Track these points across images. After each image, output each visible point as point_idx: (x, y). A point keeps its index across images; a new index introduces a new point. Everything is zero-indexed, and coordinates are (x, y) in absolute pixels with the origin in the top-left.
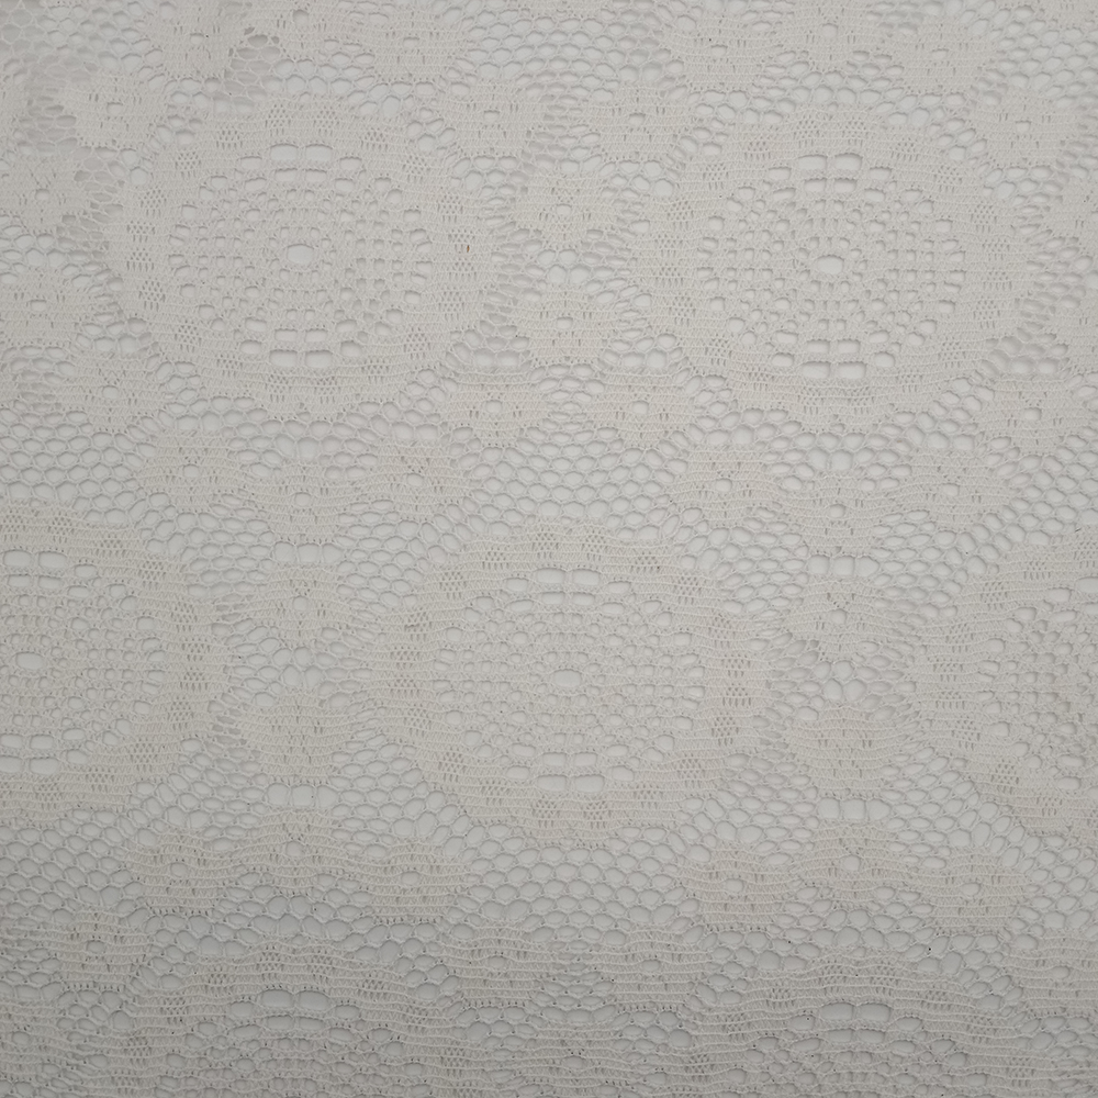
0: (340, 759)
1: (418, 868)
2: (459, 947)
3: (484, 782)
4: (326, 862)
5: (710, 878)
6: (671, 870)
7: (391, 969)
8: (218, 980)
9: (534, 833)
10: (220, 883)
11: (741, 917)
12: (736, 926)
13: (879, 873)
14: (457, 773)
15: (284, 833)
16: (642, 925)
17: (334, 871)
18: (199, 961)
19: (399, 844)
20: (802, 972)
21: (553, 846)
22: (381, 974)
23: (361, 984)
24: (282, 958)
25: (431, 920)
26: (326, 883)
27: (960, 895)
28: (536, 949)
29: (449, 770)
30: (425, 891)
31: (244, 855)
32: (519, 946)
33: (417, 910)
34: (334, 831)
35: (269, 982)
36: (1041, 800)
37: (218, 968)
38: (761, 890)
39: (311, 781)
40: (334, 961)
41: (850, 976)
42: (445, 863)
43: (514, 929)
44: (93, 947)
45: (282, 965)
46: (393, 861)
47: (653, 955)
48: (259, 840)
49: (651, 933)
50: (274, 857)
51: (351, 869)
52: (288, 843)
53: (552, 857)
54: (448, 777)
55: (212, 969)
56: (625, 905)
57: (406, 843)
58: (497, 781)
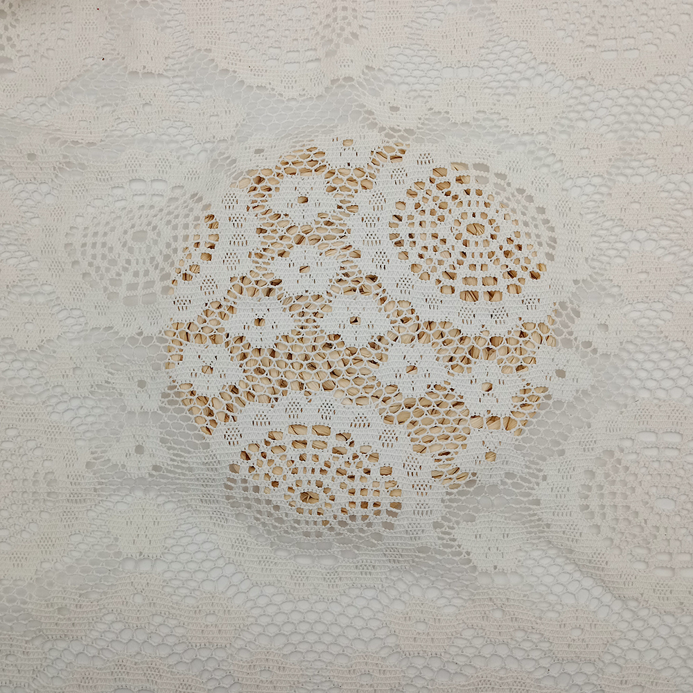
0: (170, 542)
1: (216, 612)
2: (241, 663)
3: (260, 557)
4: (158, 606)
5: (405, 620)
6: (380, 616)
7: (197, 676)
8: (87, 681)
9: (292, 591)
10: (91, 619)
11: (425, 647)
12: (421, 652)
13: (516, 620)
14: (244, 552)
15: (132, 588)
16: (360, 650)
17: (163, 612)
18: (75, 668)
19: (204, 595)
20: (464, 683)
21: (304, 599)
22: (190, 680)
23: (177, 686)
24: (128, 668)
25: (224, 645)
26: (158, 620)
27: (569, 635)
28: (291, 665)
29: (238, 549)
30: (220, 626)
31: (106, 601)
32: (280, 663)
33: (215, 639)
34: (164, 587)
35: (119, 684)
36: (623, 576)
37: (87, 674)
38: (438, 629)
39: (151, 555)
40: (161, 671)
41: (496, 687)
42: (234, 609)
43: (277, 651)
44: (11, 658)
45: (128, 673)
46: (200, 606)
47: (367, 670)
48: (116, 592)
49: (366, 656)
50: (125, 603)
51: (174, 611)
52: (134, 594)
53: (304, 606)
54: (237, 554)
55: (83, 674)
56: (350, 637)
57: (209, 595)
58: (268, 557)
